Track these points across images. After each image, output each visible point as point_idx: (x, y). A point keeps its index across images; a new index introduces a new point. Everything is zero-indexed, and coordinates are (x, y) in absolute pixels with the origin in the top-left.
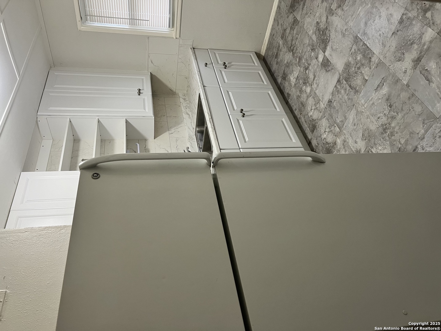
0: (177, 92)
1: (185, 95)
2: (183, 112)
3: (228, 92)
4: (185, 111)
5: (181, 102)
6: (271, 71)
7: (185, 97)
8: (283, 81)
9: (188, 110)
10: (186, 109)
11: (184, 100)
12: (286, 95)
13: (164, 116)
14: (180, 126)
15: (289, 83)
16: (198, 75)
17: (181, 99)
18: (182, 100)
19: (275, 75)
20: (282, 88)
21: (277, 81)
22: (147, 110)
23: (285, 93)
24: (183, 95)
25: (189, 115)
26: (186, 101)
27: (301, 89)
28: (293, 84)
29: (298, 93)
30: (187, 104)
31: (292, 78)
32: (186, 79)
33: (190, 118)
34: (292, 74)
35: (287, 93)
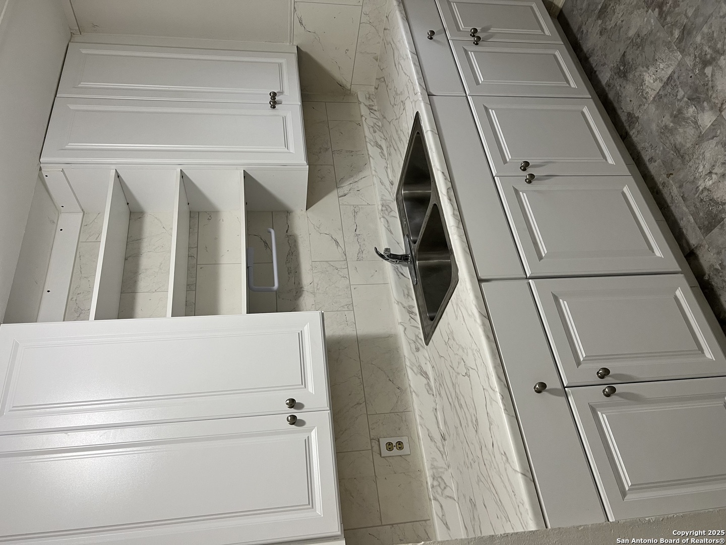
0: (354, 89)
1: (371, 96)
2: (367, 140)
3: (486, 109)
4: (372, 138)
5: (362, 116)
6: (582, 50)
7: (372, 103)
8: (618, 82)
9: (378, 136)
10: (375, 132)
11: (370, 109)
12: (624, 118)
13: (327, 150)
14: (361, 175)
15: (637, 90)
16: (414, 64)
17: (362, 106)
18: (364, 111)
19: (593, 60)
20: (611, 96)
21: (597, 76)
22: (292, 150)
23: (619, 112)
24: (368, 96)
25: (380, 147)
26: (375, 113)
27: (680, 111)
28: (652, 94)
29: (667, 120)
30: (375, 121)
31: (649, 79)
32: (377, 60)
33: (384, 155)
34: (652, 69)
35: (629, 114)
